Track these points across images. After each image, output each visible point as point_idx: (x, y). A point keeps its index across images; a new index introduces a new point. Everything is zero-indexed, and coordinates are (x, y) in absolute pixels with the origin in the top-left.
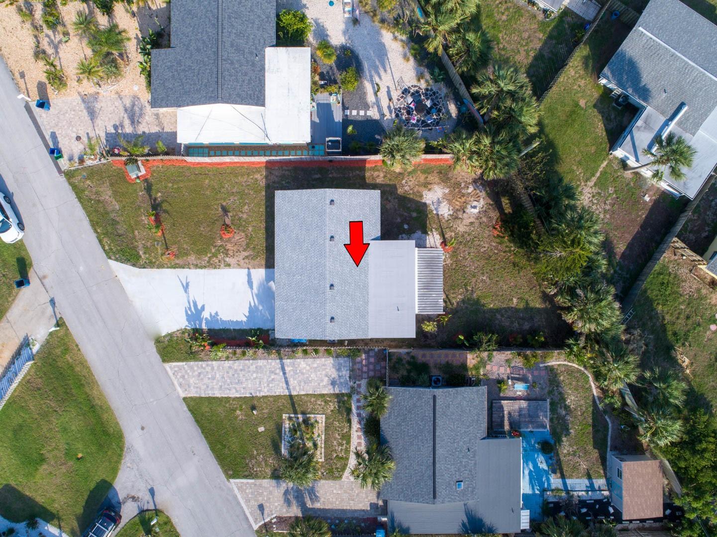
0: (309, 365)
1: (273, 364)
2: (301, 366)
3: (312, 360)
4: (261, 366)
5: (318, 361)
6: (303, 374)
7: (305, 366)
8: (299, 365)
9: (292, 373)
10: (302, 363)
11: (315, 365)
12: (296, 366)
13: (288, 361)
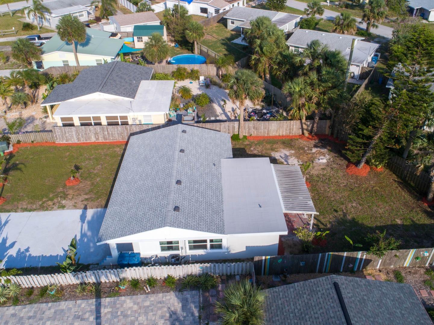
0: (138, 304)
1: (83, 306)
2: (125, 306)
3: (143, 296)
4: (62, 311)
5: (153, 298)
6: (125, 316)
7: (131, 305)
8: (122, 306)
9: (109, 316)
10: (128, 301)
11: (147, 303)
12: (118, 306)
13: (108, 299)
